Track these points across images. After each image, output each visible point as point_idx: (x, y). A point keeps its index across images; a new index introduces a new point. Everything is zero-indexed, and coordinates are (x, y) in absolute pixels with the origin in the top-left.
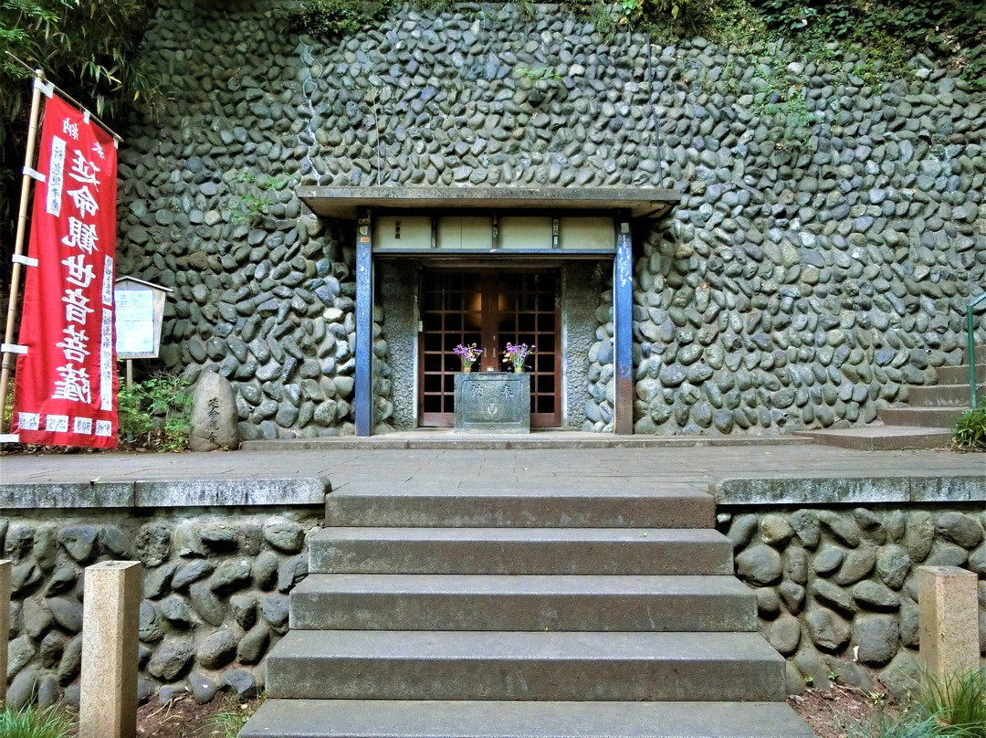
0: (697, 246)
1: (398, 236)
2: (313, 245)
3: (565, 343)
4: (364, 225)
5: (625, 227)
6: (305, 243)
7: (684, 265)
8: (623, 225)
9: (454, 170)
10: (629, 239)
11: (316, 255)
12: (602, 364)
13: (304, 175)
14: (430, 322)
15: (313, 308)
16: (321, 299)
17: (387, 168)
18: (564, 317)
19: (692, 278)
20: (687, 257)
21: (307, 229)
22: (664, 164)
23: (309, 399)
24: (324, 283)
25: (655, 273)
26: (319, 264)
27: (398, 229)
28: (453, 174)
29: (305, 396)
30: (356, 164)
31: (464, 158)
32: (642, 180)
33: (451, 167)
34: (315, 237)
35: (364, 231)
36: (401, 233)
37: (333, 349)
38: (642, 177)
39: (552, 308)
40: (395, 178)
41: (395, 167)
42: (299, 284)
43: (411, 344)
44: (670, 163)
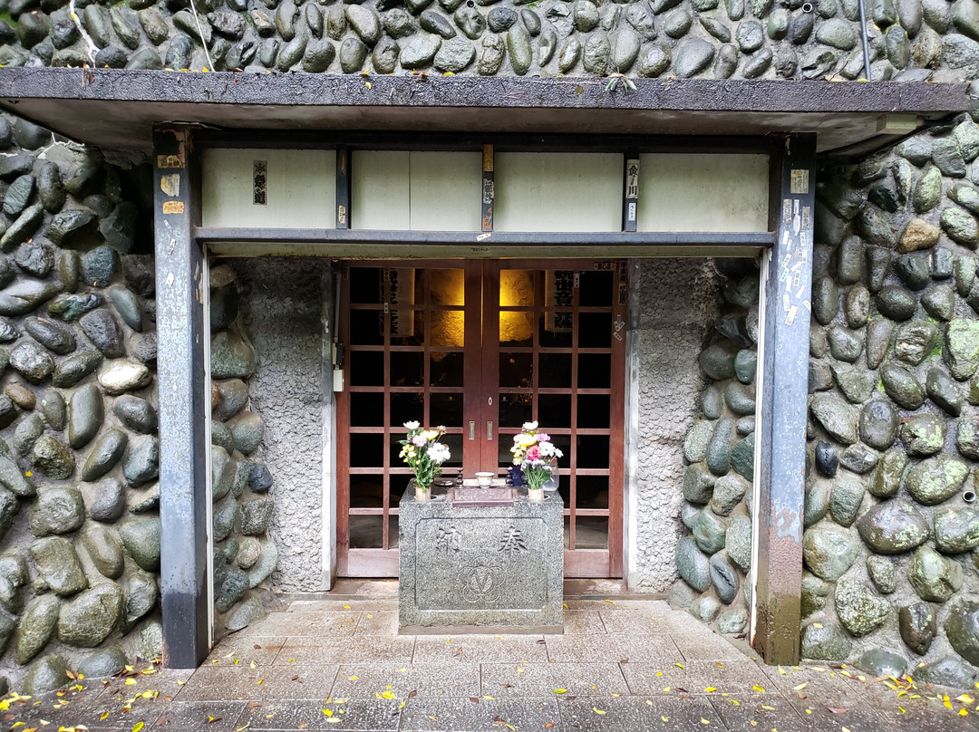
0: (951, 220)
1: (260, 198)
2: (69, 217)
3: (634, 418)
4: (170, 172)
5: (800, 180)
6: (55, 208)
7: (920, 266)
8: (794, 174)
9: (402, 42)
10: (807, 210)
11: (80, 238)
12: (719, 473)
13: (60, 47)
14: (361, 369)
15: (68, 365)
16: (93, 341)
17: (250, 36)
18: (634, 364)
19: (940, 296)
20: (928, 247)
21: (56, 174)
22: (872, 29)
23: (46, 590)
24: (101, 303)
25: (851, 283)
26: (88, 259)
27: (260, 181)
28: (397, 50)
29: (37, 582)
30: (180, 25)
31: (425, 15)
32: (821, 68)
33: (394, 34)
34: (80, 195)
35: (170, 186)
36: (271, 189)
37: (120, 456)
38: (821, 59)
39: (606, 340)
40: (267, 57)
41: (266, 33)
42: (36, 306)
43: (317, 420)
44: (883, 25)
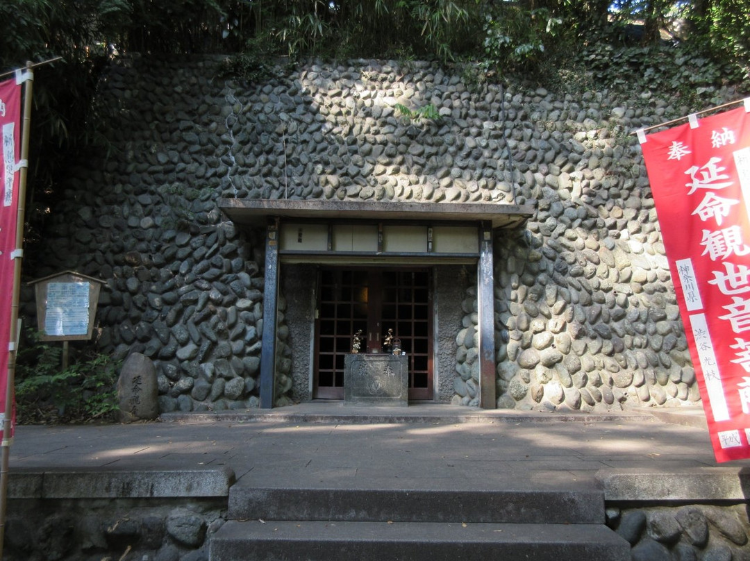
0: (545, 251)
1: (300, 241)
2: (229, 246)
3: (436, 329)
4: (272, 231)
5: (487, 235)
6: (223, 245)
7: (535, 267)
8: (485, 233)
9: (347, 188)
10: (490, 245)
11: (232, 255)
12: (468, 348)
13: (224, 189)
14: (325, 311)
15: (227, 299)
16: (234, 291)
17: (292, 185)
18: (436, 308)
19: (542, 277)
20: (538, 260)
21: (225, 233)
22: (517, 185)
23: (221, 376)
24: (237, 278)
25: (512, 273)
26: (233, 262)
27: (300, 235)
28: (346, 191)
29: (218, 373)
30: (267, 182)
31: (355, 179)
32: (499, 198)
33: (345, 185)
34: (231, 240)
35: (272, 235)
36: (303, 238)
37: (244, 333)
38: (498, 195)
39: (426, 300)
40: (299, 193)
41: (299, 185)
42: (217, 278)
43: (309, 329)
44: (521, 184)
